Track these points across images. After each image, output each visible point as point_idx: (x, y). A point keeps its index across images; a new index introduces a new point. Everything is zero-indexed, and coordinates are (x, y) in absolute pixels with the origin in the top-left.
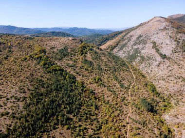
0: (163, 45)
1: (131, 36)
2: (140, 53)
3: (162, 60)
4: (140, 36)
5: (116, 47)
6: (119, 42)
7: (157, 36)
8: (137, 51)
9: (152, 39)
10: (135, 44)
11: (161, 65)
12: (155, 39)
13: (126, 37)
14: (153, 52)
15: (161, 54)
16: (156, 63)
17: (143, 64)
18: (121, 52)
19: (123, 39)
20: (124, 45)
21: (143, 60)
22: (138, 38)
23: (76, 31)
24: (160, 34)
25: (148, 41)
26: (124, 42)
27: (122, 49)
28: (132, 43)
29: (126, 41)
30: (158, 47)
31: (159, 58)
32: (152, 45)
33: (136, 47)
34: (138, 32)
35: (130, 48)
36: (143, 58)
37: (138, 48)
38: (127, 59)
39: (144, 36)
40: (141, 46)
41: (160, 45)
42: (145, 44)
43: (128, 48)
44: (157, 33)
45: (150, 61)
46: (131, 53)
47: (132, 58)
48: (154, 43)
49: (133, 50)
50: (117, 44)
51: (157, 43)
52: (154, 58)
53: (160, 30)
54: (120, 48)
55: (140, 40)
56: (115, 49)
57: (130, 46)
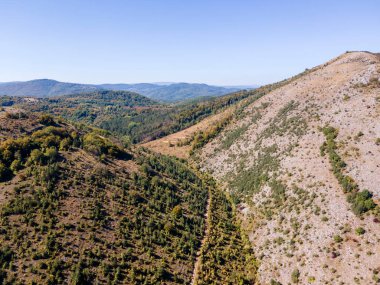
0: (365, 146)
1: (265, 106)
2: (277, 166)
3: (356, 223)
4: (291, 106)
5: (214, 136)
6: (227, 122)
7: (343, 106)
8: (269, 160)
9: (325, 119)
10: (268, 133)
11: (348, 250)
12: (337, 118)
13: (249, 109)
14: (322, 169)
15: (349, 187)
16: (323, 233)
17: (273, 224)
19: (240, 114)
20: (237, 135)
21: (278, 204)
22: (284, 111)
24: (357, 100)
25: (310, 125)
26: (240, 124)
27: (227, 145)
28: (262, 128)
29: (248, 119)
30: (340, 152)
31: (339, 208)
32: (323, 139)
33: (268, 143)
34: (290, 94)
35: (252, 146)
37: (274, 149)
38: (231, 185)
39: (302, 107)
40: (284, 141)
41: (352, 143)
42: (300, 134)
43: (246, 145)
44: (347, 98)
45: (303, 213)
46: (250, 165)
47: (249, 182)
48: (332, 133)
49: (256, 153)
50: (219, 130)
51: (341, 133)
52: (318, 201)
53: (356, 86)
54: (224, 142)
55: (288, 117)
56: (209, 145)
57: (254, 137)
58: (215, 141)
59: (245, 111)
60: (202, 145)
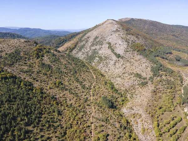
0: (117, 46)
1: (88, 38)
2: (98, 53)
3: (118, 59)
4: (97, 37)
5: (74, 48)
6: (77, 43)
7: (111, 37)
8: (95, 52)
9: (107, 40)
10: (93, 45)
11: (117, 64)
12: (110, 40)
13: (83, 39)
14: (109, 52)
15: (115, 54)
16: (112, 62)
17: (101, 64)
18: (80, 54)
19: (80, 40)
20: (83, 47)
21: (101, 60)
22: (95, 39)
23: (28, 32)
24: (114, 35)
25: (104, 42)
26: (82, 44)
27: (80, 50)
28: (90, 44)
29: (84, 42)
30: (113, 48)
31: (114, 58)
32: (108, 45)
33: (93, 48)
34: (94, 33)
35: (88, 49)
36: (100, 58)
37: (96, 49)
38: (86, 60)
39: (100, 37)
40: (98, 47)
41: (115, 45)
42: (102, 45)
44: (111, 35)
45: (107, 61)
46: (90, 54)
47: (91, 58)
48: (109, 44)
49: (91, 51)
50: (76, 46)
51: (112, 43)
52: (110, 58)
53: (113, 31)
54: (79, 49)
55: (97, 41)
56: (74, 51)
57: (88, 47)
58: (75, 49)
59: (82, 39)
60: (72, 51)
